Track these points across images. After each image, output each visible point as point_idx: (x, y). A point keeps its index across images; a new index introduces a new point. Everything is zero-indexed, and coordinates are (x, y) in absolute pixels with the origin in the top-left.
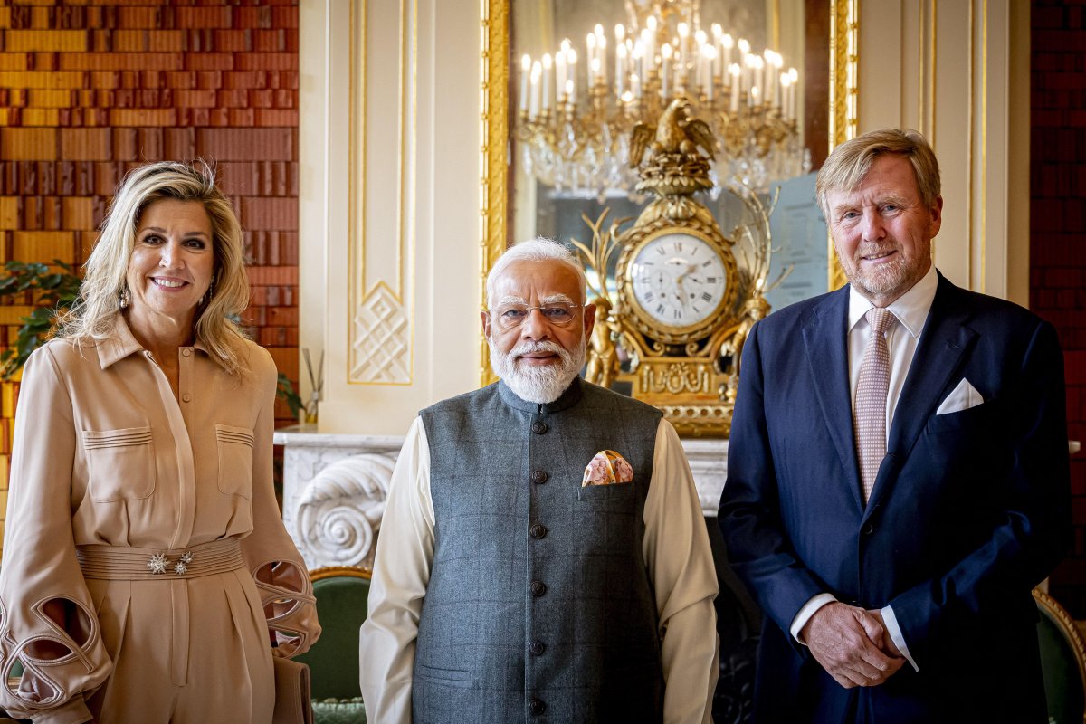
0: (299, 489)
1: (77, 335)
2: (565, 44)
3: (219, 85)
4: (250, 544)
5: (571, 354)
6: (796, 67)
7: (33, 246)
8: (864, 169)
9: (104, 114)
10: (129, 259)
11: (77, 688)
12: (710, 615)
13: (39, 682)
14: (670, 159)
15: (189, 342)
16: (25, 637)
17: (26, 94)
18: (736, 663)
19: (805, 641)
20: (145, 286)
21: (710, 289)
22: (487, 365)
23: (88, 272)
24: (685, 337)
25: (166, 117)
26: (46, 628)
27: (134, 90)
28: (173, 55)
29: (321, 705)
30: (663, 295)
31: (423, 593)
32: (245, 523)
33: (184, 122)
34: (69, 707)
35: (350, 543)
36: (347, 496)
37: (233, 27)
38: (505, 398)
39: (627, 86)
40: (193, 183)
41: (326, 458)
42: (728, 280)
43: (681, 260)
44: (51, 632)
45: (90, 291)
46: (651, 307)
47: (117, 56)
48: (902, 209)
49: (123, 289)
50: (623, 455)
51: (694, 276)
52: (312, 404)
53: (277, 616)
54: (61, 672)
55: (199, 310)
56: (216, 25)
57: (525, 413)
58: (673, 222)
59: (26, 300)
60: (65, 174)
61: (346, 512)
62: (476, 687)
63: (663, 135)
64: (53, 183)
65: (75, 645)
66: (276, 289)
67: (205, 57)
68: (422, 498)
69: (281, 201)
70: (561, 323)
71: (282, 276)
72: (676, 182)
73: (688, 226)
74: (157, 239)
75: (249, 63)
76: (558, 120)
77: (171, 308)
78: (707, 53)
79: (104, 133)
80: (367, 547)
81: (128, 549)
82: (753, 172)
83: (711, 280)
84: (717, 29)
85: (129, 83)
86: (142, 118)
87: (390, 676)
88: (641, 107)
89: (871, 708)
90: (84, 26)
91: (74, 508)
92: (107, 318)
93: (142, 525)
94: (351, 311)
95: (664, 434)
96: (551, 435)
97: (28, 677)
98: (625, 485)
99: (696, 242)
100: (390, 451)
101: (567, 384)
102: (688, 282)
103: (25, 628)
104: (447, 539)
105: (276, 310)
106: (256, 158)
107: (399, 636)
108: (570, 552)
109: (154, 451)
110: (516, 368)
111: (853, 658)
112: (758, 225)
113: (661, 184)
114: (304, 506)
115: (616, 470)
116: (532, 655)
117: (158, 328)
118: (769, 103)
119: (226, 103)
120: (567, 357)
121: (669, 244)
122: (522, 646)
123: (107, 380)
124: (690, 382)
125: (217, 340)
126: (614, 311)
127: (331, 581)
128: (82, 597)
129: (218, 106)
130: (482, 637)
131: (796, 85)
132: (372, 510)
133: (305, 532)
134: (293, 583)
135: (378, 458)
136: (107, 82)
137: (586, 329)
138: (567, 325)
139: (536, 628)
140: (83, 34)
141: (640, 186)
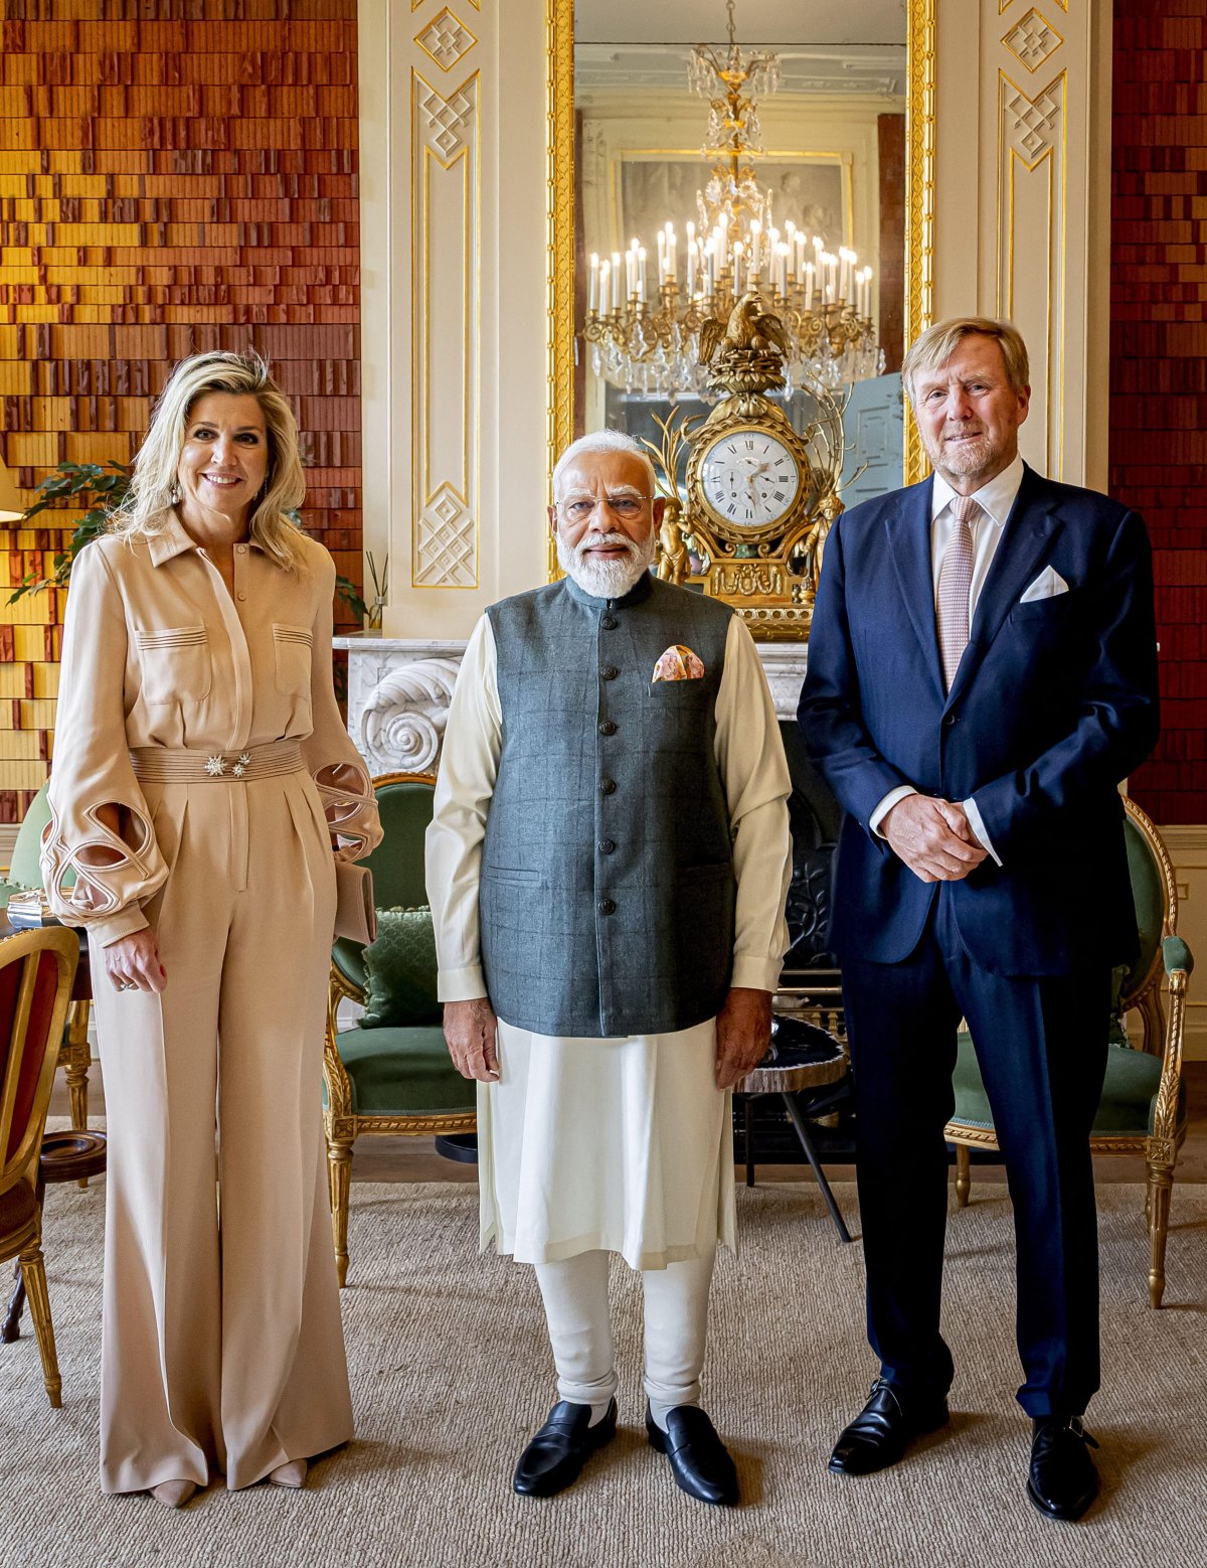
0: (364, 694)
1: (128, 532)
2: (635, 242)
3: (277, 282)
4: (310, 746)
5: (640, 546)
6: (871, 266)
7: (88, 448)
8: (952, 345)
9: (158, 311)
10: (180, 456)
11: (133, 894)
12: (783, 814)
13: (93, 889)
14: (740, 355)
15: (245, 538)
16: (77, 842)
17: (78, 290)
18: (811, 871)
19: (884, 835)
20: (197, 483)
21: (782, 488)
22: (555, 566)
23: (138, 467)
24: (757, 537)
25: (223, 314)
26: (101, 834)
27: (190, 286)
28: (229, 249)
29: (387, 913)
30: (735, 495)
31: (489, 793)
32: (305, 724)
33: (242, 319)
34: (126, 913)
35: (416, 749)
36: (413, 701)
37: (292, 221)
38: (573, 594)
39: (698, 286)
40: (246, 376)
41: (390, 663)
42: (800, 479)
43: (752, 459)
44: (104, 837)
45: (141, 486)
46: (722, 507)
47: (171, 250)
48: (989, 389)
49: (174, 486)
50: (694, 651)
51: (766, 475)
52: (376, 608)
53: (339, 819)
54: (115, 879)
55: (253, 505)
56: (273, 219)
57: (594, 609)
58: (744, 420)
59: (81, 502)
60: (119, 373)
61: (410, 718)
62: (544, 887)
63: (734, 330)
64: (107, 382)
65: (129, 850)
66: (339, 491)
67: (262, 251)
68: (489, 696)
69: (343, 400)
70: (629, 515)
71: (346, 478)
72: (747, 379)
73: (760, 423)
74: (208, 434)
75: (308, 257)
76: (628, 320)
77: (225, 505)
78: (781, 250)
79: (159, 330)
80: (433, 753)
81: (185, 751)
82: (828, 372)
83: (784, 479)
84: (790, 226)
85: (185, 279)
86: (198, 315)
87: (455, 879)
88: (712, 306)
89: (952, 903)
90: (136, 221)
91: (127, 710)
92: (158, 514)
93: (198, 728)
94: (415, 515)
95: (736, 633)
96: (620, 630)
97: (82, 884)
98: (696, 681)
99: (768, 441)
100: (454, 655)
101: (637, 578)
102: (759, 481)
103: (78, 834)
104: (514, 737)
105: (338, 513)
106: (316, 357)
107: (465, 837)
108: (640, 748)
109: (209, 651)
110: (584, 563)
111: (934, 850)
112: (832, 423)
113: (731, 381)
114: (369, 711)
115: (686, 666)
116: (601, 854)
117: (212, 525)
118: (843, 300)
119: (284, 300)
120: (636, 550)
121: (740, 442)
122: (592, 845)
123: (159, 579)
124: (762, 584)
125: (272, 536)
126: (685, 511)
127: (396, 788)
128: (136, 802)
129: (276, 303)
130: (551, 836)
131: (871, 282)
132: (438, 715)
133: (370, 739)
134: (356, 786)
135: (443, 663)
136: (161, 277)
137: (656, 522)
138: (635, 517)
139: (606, 826)
140: (136, 227)
141: (711, 382)
